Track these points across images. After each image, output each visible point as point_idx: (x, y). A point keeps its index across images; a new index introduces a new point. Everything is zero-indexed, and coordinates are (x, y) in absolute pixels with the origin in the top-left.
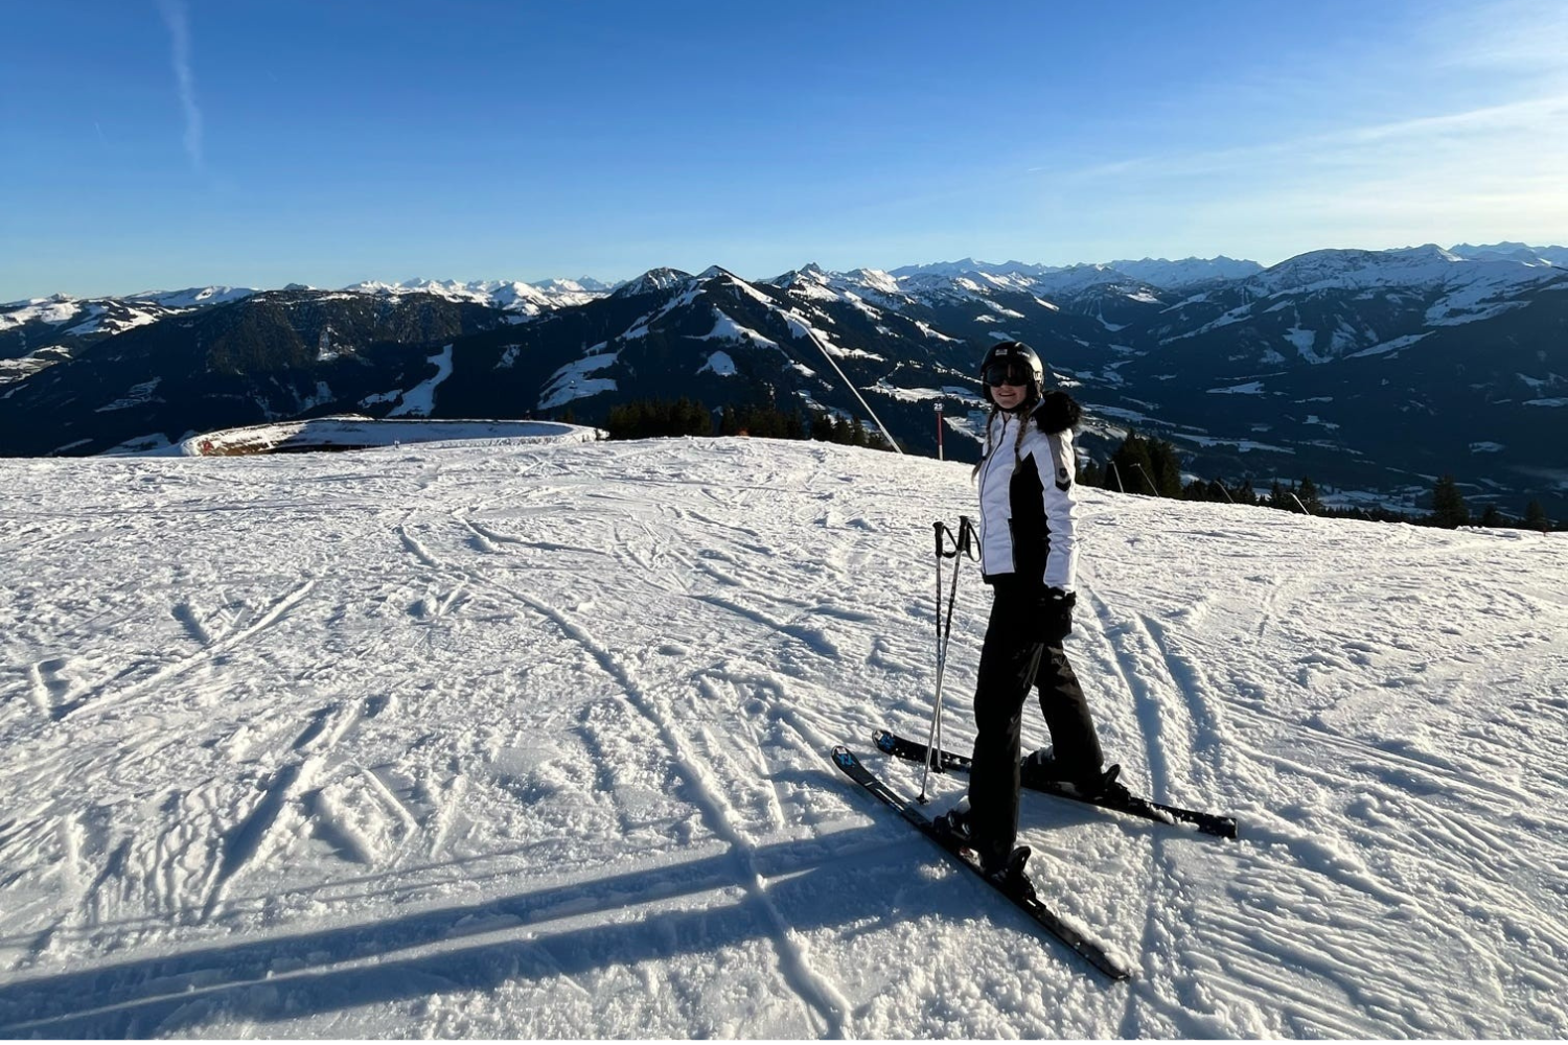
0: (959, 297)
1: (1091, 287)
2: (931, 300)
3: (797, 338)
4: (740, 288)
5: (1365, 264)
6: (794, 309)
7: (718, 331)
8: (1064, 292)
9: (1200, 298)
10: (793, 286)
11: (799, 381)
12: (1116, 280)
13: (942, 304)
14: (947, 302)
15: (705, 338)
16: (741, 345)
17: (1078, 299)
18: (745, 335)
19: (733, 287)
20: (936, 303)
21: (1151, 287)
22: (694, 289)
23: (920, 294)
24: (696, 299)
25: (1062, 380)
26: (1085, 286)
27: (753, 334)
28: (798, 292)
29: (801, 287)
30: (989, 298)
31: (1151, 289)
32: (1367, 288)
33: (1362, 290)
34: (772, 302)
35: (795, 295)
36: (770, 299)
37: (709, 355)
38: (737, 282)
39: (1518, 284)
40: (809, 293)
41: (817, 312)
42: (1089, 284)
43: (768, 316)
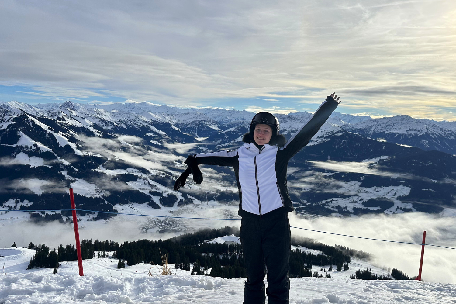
0: (138, 124)
1: (193, 122)
2: (126, 124)
3: (61, 147)
4: (32, 121)
5: (287, 120)
6: (60, 132)
7: (21, 143)
8: (184, 122)
9: (232, 129)
10: (59, 119)
11: (62, 167)
12: (204, 119)
13: (130, 127)
14: (133, 126)
15: (14, 146)
16: (34, 150)
17: (188, 126)
18: (35, 145)
19: (28, 120)
20: (128, 126)
21: (217, 123)
22: (8, 121)
23: (121, 122)
24: (9, 127)
25: (176, 164)
26: (192, 121)
27: (39, 145)
28: (62, 122)
29: (64, 120)
30: (151, 125)
31: (216, 123)
32: (286, 130)
33: (284, 131)
34: (49, 129)
35: (60, 123)
36: (48, 127)
37: (16, 154)
38: (31, 118)
39: (328, 132)
40: (67, 122)
41: (71, 132)
42: (193, 120)
43: (47, 136)
